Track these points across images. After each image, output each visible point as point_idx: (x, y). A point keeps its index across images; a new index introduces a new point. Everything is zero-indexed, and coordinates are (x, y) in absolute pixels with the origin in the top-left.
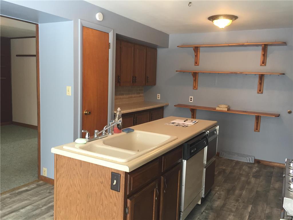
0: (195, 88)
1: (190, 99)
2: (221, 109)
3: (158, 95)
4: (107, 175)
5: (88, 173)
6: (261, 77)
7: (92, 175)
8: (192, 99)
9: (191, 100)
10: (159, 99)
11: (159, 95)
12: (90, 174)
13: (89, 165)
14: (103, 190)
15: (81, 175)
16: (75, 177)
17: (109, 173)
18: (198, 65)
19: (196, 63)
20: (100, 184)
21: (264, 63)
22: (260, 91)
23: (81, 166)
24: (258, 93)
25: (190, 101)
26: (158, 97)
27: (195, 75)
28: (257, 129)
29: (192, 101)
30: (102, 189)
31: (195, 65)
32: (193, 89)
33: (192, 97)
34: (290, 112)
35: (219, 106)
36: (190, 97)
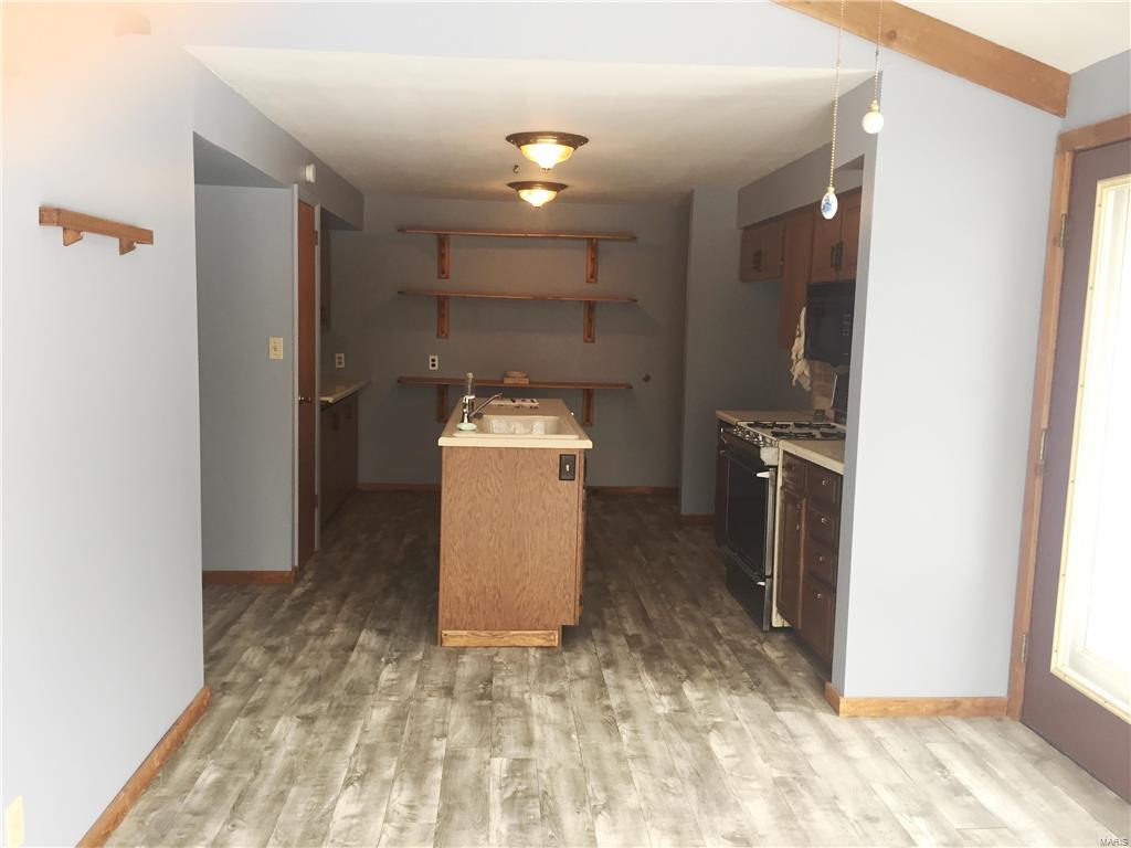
0: (442, 332)
1: (431, 363)
2: (516, 381)
3: (337, 355)
4: (552, 460)
5: (516, 466)
6: (591, 307)
8: (436, 363)
9: (433, 365)
10: (343, 366)
11: (342, 355)
14: (545, 484)
15: (500, 471)
17: (555, 456)
18: (447, 278)
19: (443, 273)
20: (540, 477)
21: (593, 276)
22: (589, 336)
23: (501, 457)
24: (586, 341)
25: (431, 368)
26: (337, 361)
27: (442, 302)
28: (588, 420)
29: (436, 368)
30: (542, 483)
31: (439, 278)
32: (438, 336)
33: (436, 358)
34: (647, 379)
35: (510, 373)
36: (431, 358)
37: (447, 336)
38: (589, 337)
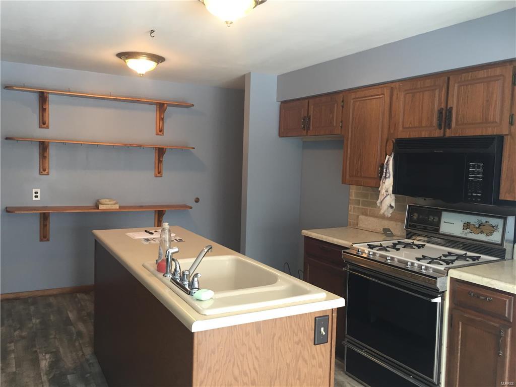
0: (43, 170)
2: (109, 207)
4: (308, 326)
5: (273, 338)
7: (280, 338)
8: (38, 195)
9: (36, 197)
12: (276, 338)
13: (275, 323)
14: (301, 352)
15: (258, 348)
16: (245, 359)
17: (310, 321)
18: (48, 127)
20: (296, 345)
21: (161, 131)
24: (156, 176)
25: (34, 199)
29: (38, 199)
30: (298, 352)
31: (40, 127)
32: (40, 173)
33: (39, 191)
34: (197, 200)
35: (103, 201)
36: (34, 191)
37: (48, 174)
38: (159, 173)
